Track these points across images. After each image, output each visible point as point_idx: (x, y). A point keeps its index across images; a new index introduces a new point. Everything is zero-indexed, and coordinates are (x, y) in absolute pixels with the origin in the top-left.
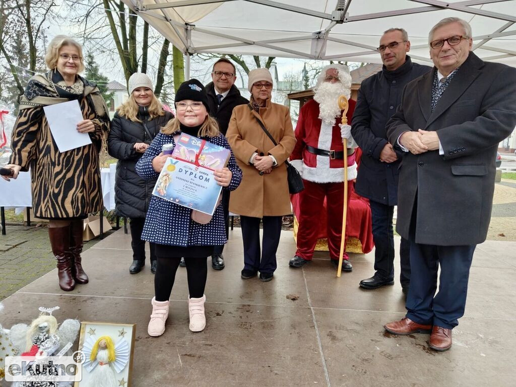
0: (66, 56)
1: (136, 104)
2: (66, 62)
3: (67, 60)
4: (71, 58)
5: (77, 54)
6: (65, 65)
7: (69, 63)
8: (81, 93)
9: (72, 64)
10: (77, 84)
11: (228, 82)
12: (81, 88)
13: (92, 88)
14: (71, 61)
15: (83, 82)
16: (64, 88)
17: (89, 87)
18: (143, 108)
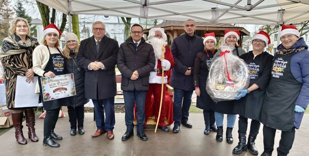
0: (20, 26)
1: (68, 49)
2: (20, 29)
3: (21, 28)
4: (22, 27)
5: (25, 25)
6: (19, 31)
7: (22, 29)
8: (31, 45)
9: (23, 30)
10: (28, 41)
11: (139, 37)
12: (30, 43)
13: (35, 41)
14: (23, 28)
15: (30, 39)
16: (22, 44)
17: (34, 41)
18: (73, 51)
